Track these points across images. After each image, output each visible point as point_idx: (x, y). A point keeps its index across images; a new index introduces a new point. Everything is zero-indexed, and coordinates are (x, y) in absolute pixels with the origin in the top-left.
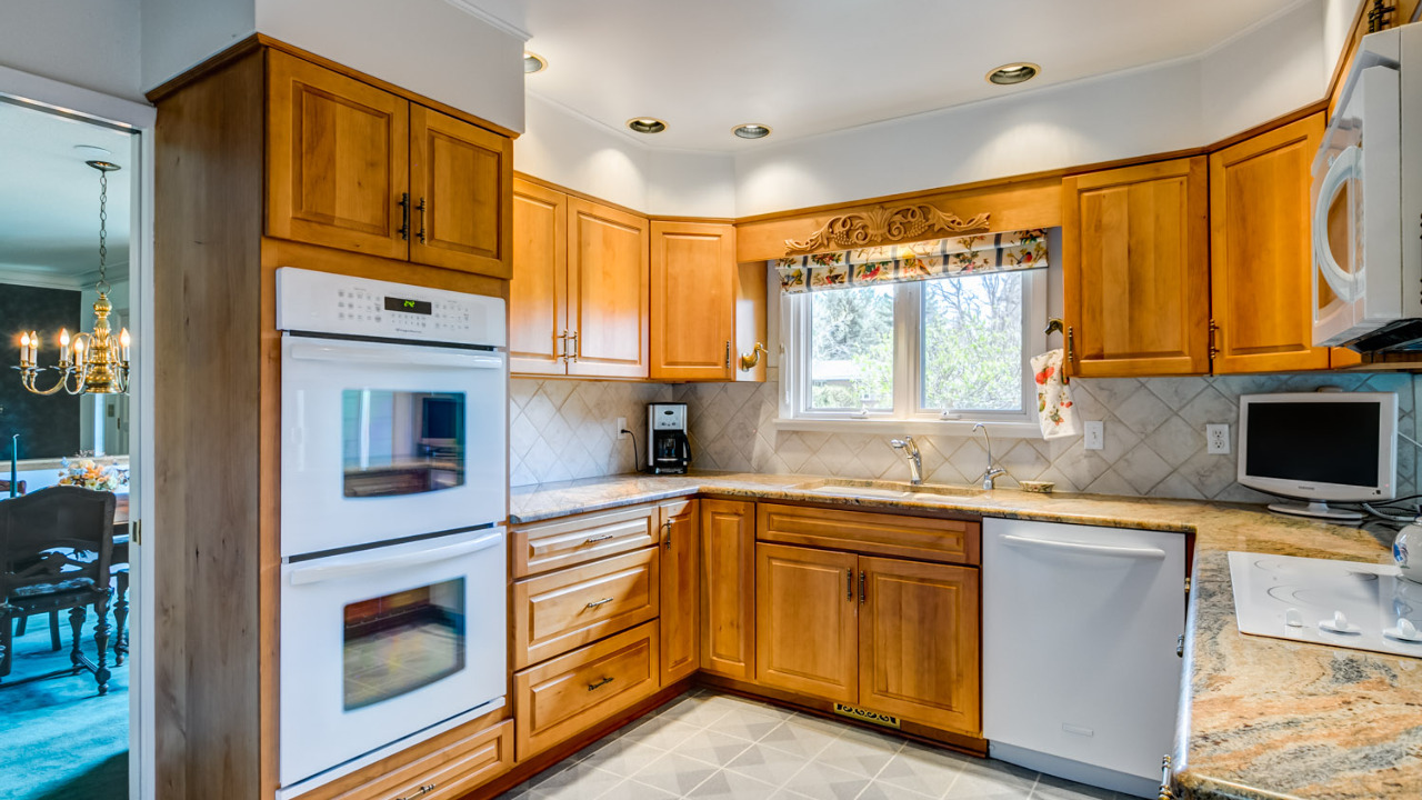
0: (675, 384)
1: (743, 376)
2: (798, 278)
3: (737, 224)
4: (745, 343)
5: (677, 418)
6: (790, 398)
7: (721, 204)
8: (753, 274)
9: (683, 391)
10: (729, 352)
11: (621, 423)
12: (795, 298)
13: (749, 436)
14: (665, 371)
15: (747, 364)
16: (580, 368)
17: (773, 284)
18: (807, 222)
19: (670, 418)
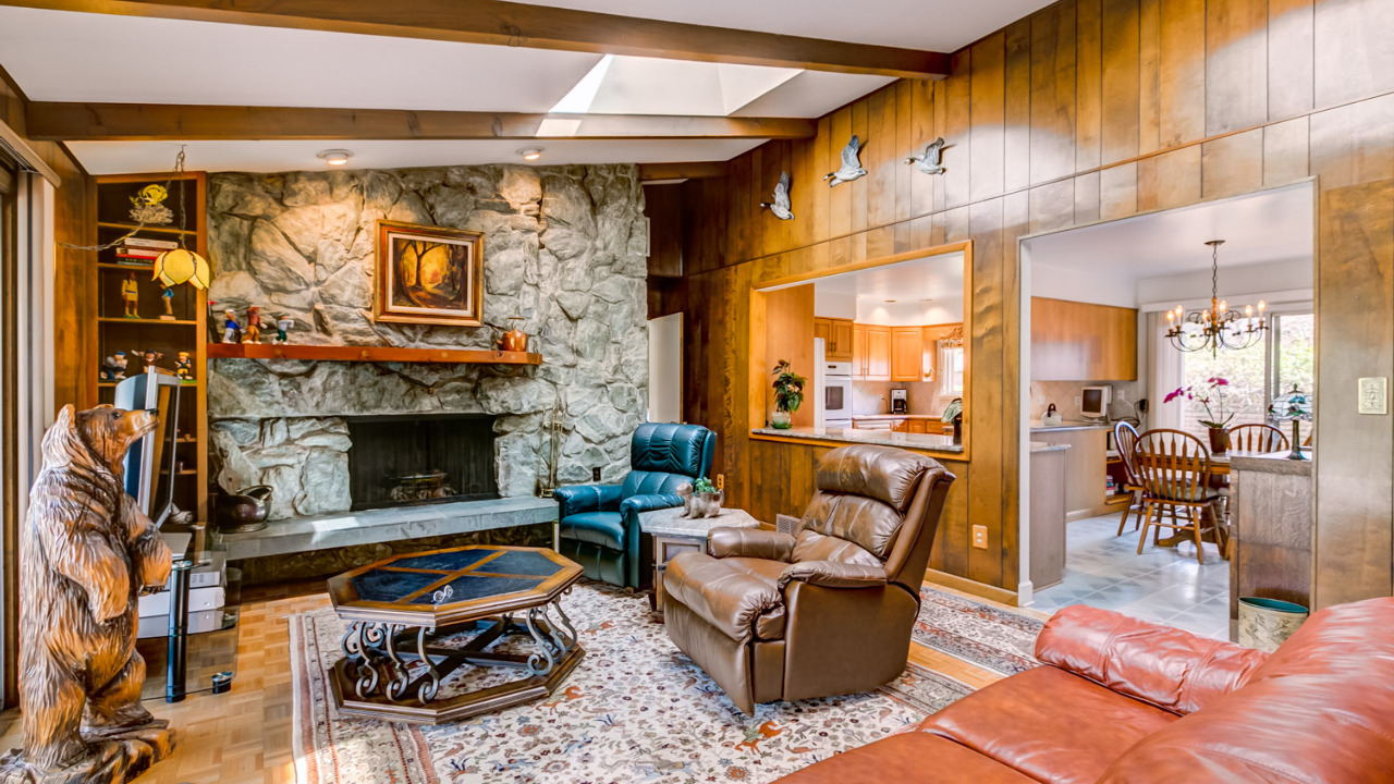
0: (902, 382)
1: (929, 379)
2: (947, 344)
3: (924, 327)
4: (927, 366)
5: (902, 394)
6: (944, 387)
7: (917, 321)
8: (931, 345)
9: (905, 385)
10: (920, 372)
11: (882, 396)
12: (947, 351)
13: (929, 401)
14: (898, 378)
15: (927, 376)
16: (869, 378)
17: (939, 346)
18: (947, 328)
19: (901, 394)
